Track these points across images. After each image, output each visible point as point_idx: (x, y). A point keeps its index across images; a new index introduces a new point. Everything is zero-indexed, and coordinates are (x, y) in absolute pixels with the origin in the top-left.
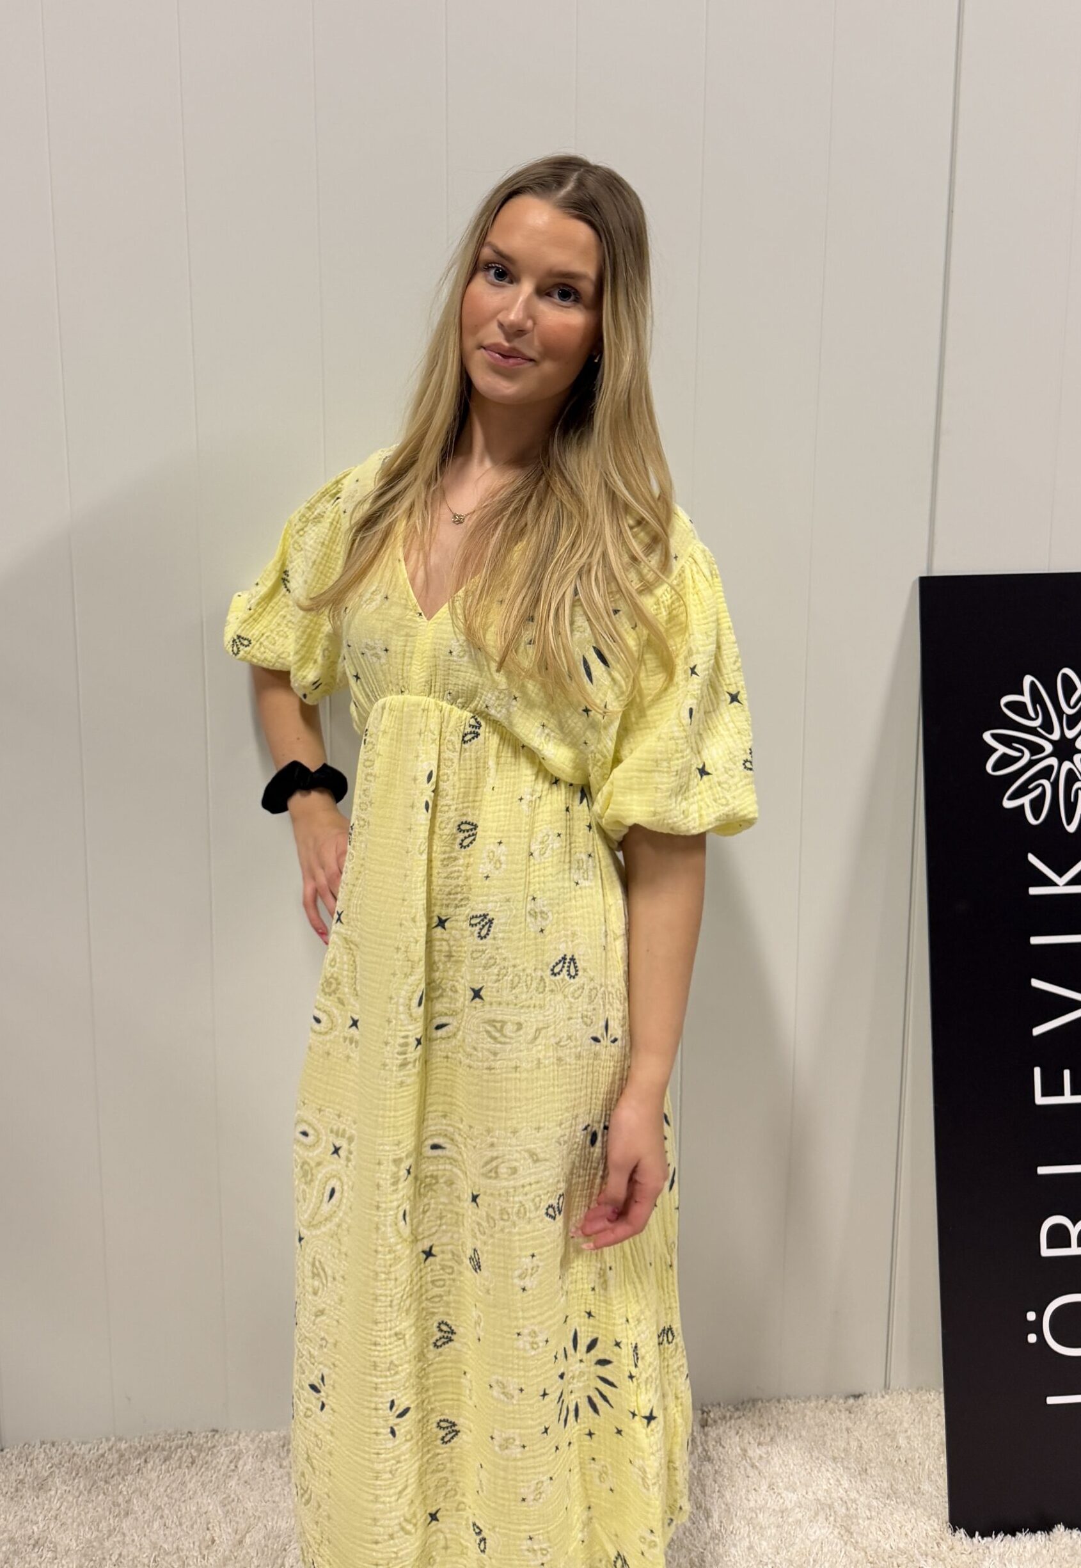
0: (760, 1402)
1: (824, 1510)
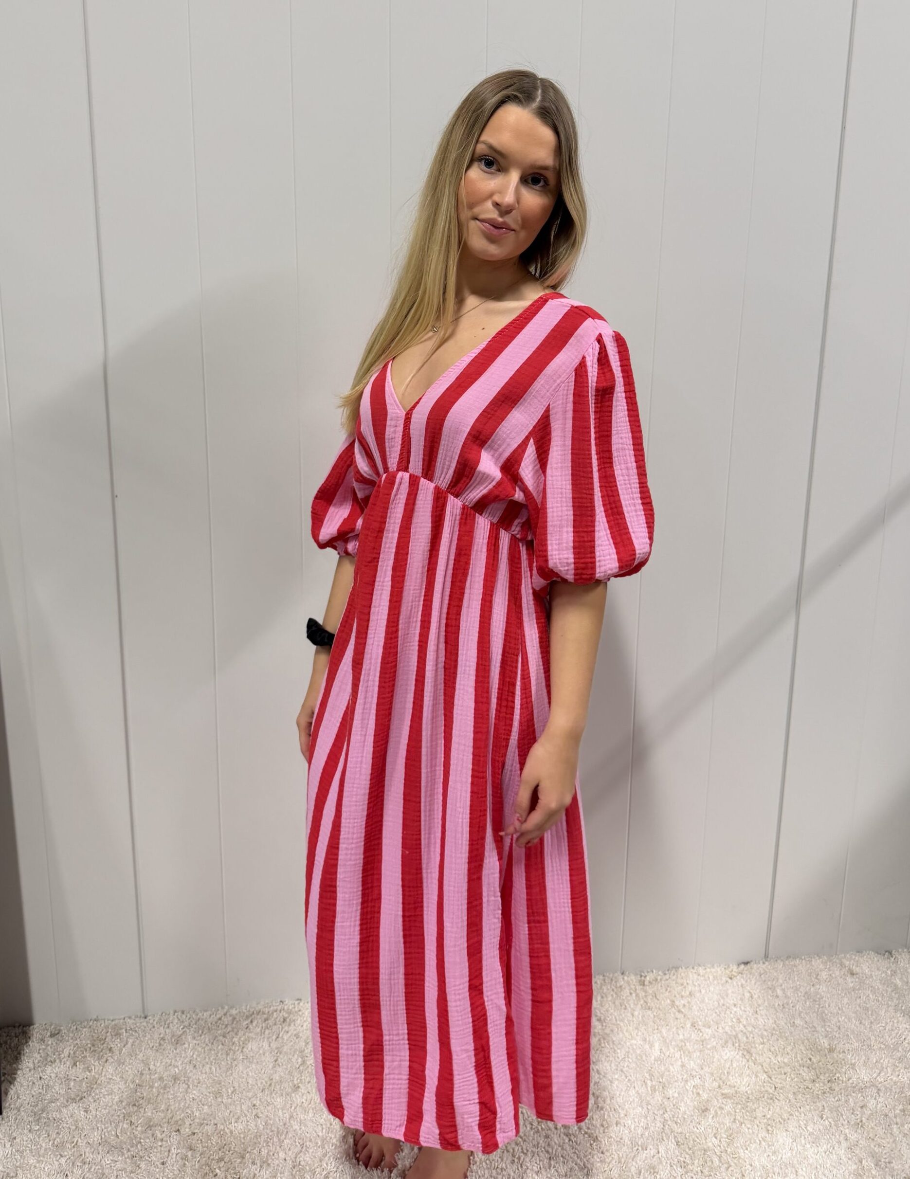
0: (680, 969)
1: (731, 1040)
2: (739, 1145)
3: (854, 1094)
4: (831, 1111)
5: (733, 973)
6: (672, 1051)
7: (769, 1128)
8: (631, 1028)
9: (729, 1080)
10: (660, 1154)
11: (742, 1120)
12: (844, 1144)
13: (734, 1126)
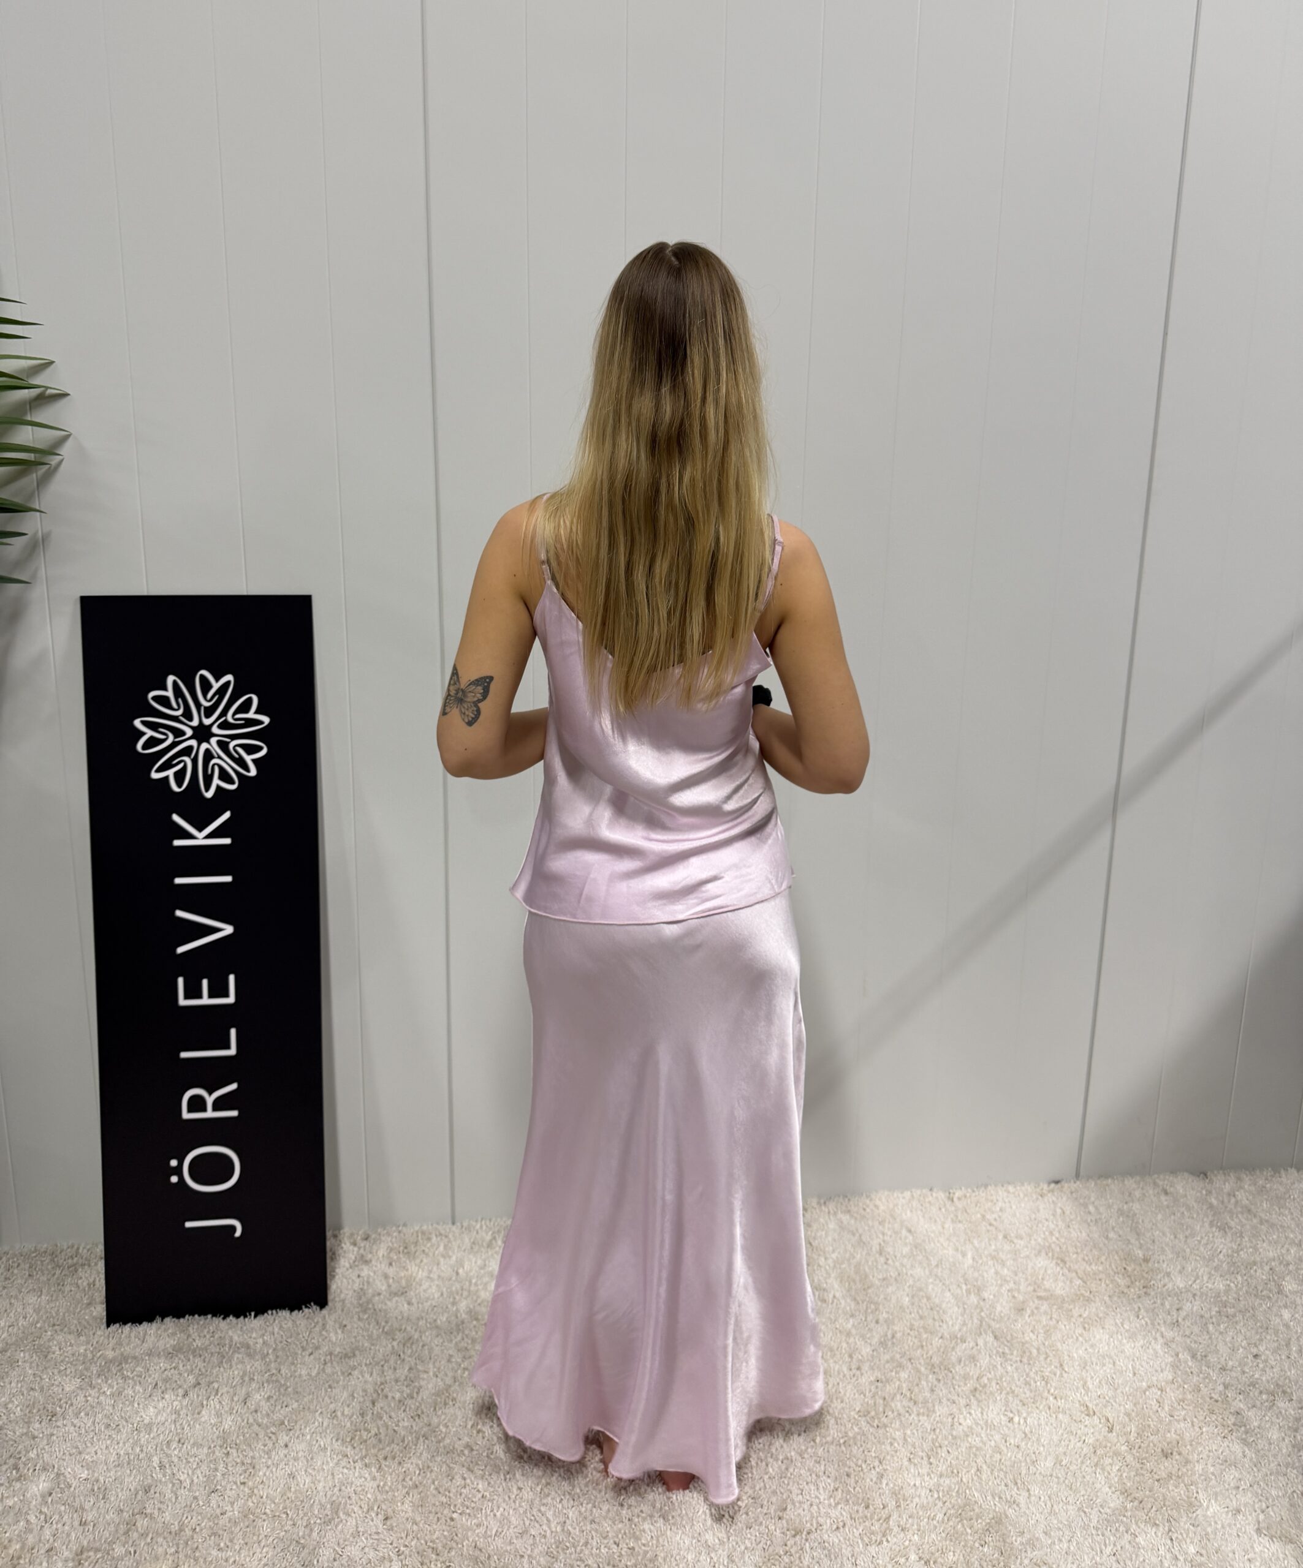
0: (989, 1187)
1: (1045, 1250)
2: (1055, 1338)
3: (1169, 1298)
4: (1147, 1311)
5: (1044, 1191)
6: (985, 1259)
7: (1086, 1326)
8: (942, 1240)
9: (1044, 1285)
10: (979, 1347)
11: (1058, 1318)
12: (1161, 1340)
13: (1050, 1323)
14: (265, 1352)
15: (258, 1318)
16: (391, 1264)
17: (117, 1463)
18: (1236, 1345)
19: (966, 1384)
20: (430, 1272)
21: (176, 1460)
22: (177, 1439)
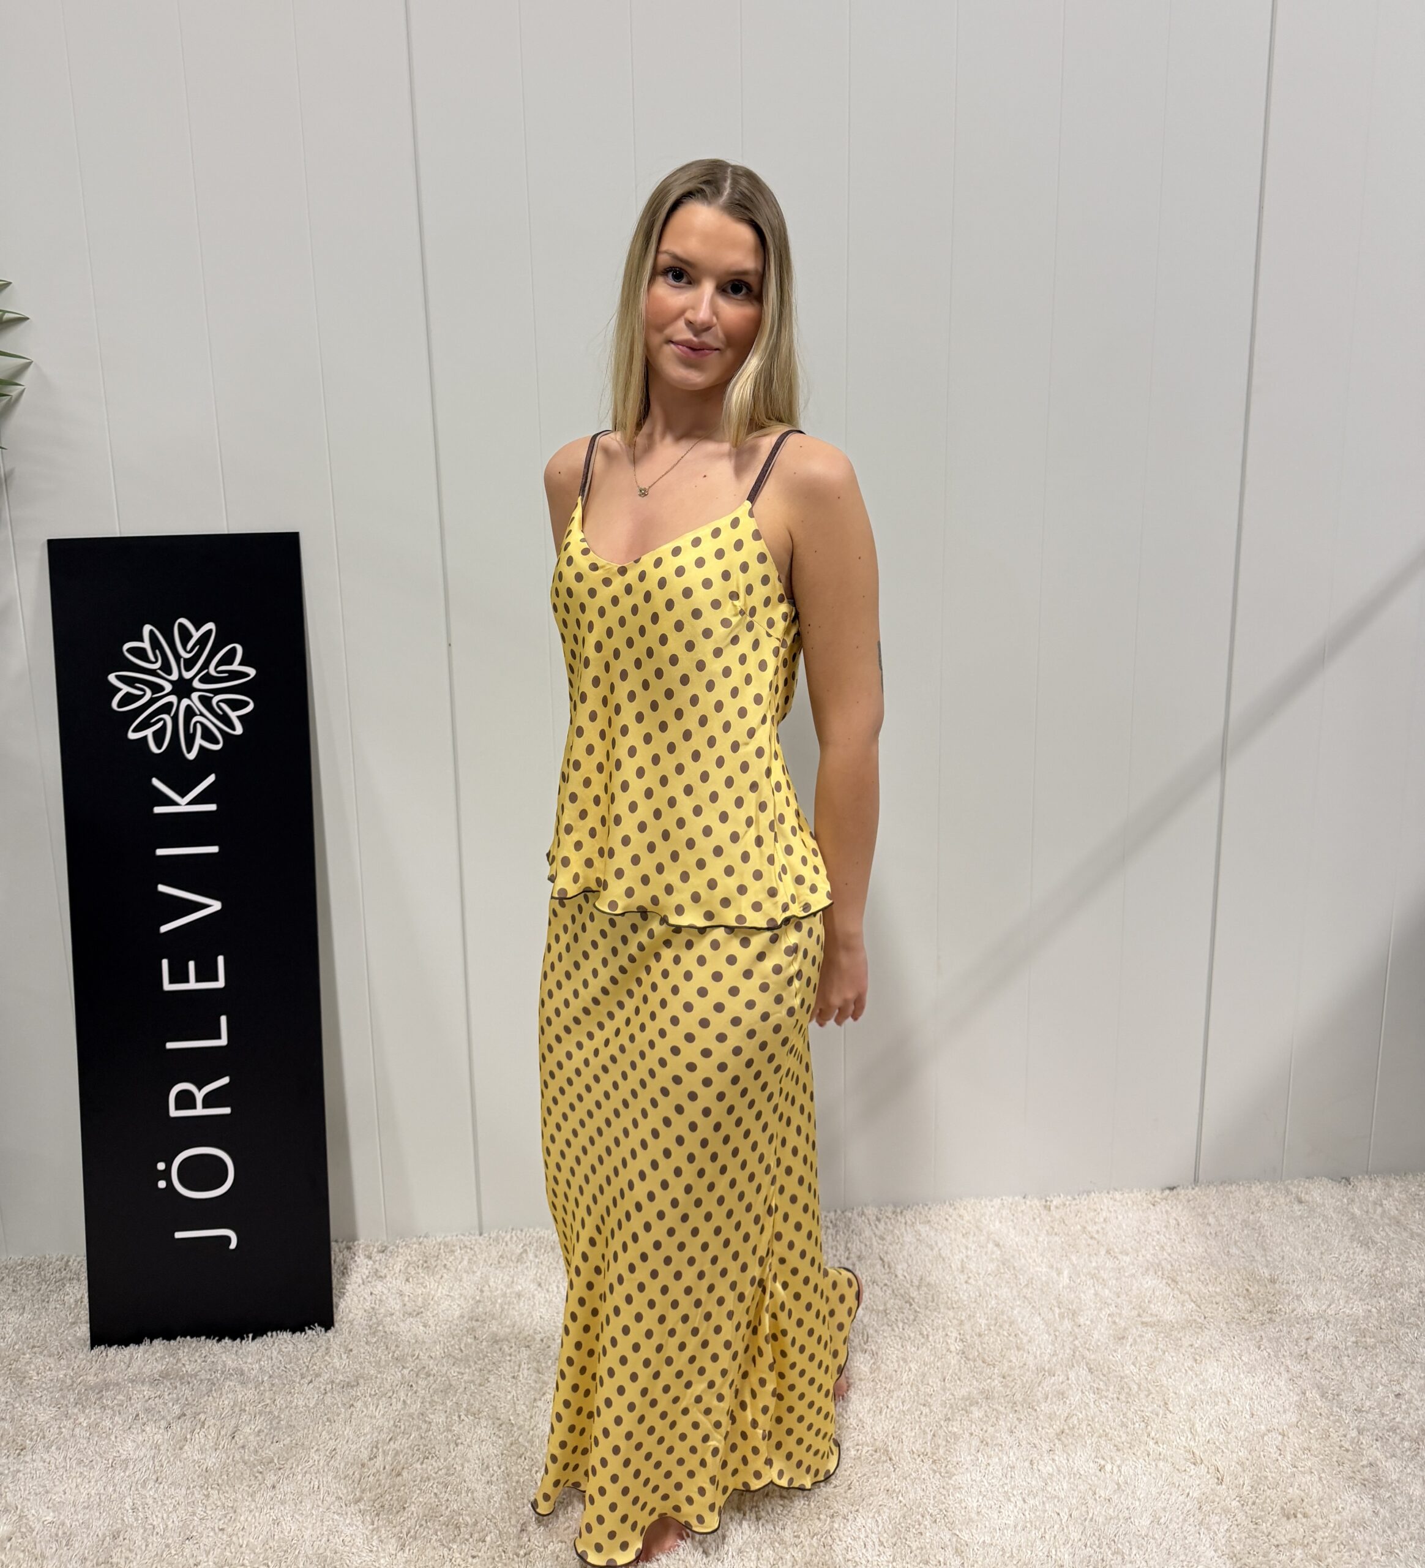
0: (1093, 1193)
1: (1155, 1267)
2: (1161, 1372)
3: (1298, 1326)
4: (1270, 1340)
5: (1157, 1199)
6: (1084, 1278)
7: (1198, 1358)
8: (1034, 1255)
9: (1150, 1309)
10: (1070, 1382)
11: (1165, 1348)
12: (1285, 1375)
13: (1156, 1354)
14: (260, 1379)
15: (259, 1340)
16: (407, 1280)
17: (86, 1504)
18: (1376, 1381)
19: (1051, 1426)
20: (451, 1289)
21: (150, 1501)
22: (154, 1477)
